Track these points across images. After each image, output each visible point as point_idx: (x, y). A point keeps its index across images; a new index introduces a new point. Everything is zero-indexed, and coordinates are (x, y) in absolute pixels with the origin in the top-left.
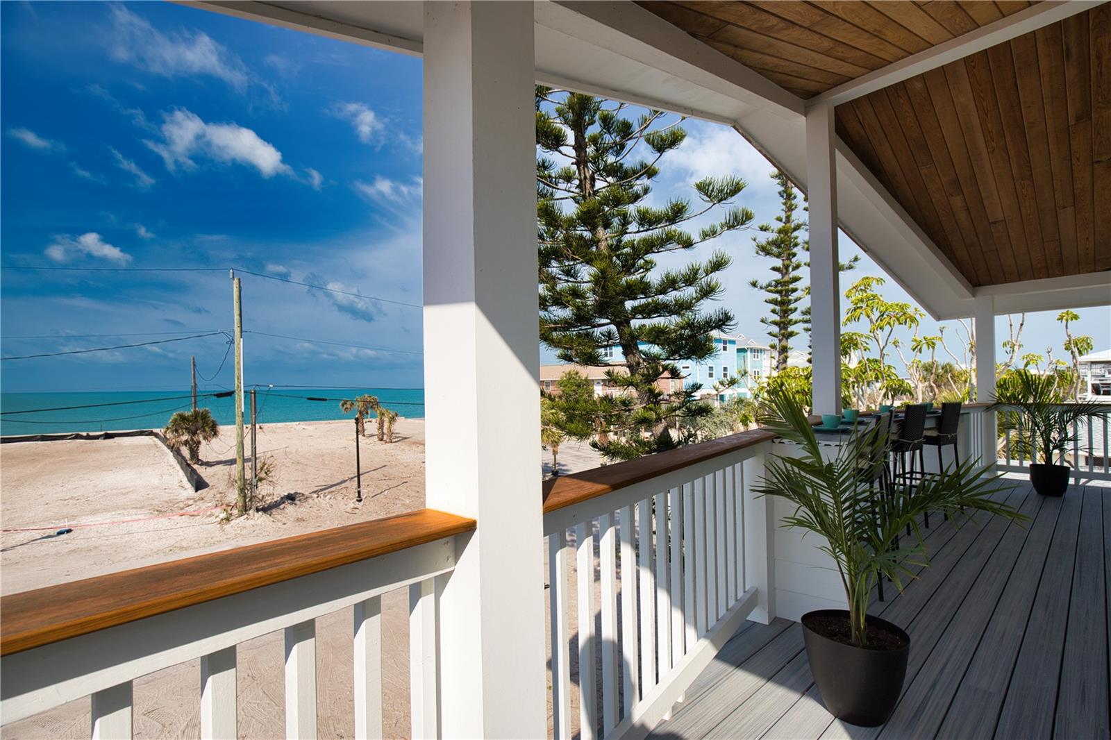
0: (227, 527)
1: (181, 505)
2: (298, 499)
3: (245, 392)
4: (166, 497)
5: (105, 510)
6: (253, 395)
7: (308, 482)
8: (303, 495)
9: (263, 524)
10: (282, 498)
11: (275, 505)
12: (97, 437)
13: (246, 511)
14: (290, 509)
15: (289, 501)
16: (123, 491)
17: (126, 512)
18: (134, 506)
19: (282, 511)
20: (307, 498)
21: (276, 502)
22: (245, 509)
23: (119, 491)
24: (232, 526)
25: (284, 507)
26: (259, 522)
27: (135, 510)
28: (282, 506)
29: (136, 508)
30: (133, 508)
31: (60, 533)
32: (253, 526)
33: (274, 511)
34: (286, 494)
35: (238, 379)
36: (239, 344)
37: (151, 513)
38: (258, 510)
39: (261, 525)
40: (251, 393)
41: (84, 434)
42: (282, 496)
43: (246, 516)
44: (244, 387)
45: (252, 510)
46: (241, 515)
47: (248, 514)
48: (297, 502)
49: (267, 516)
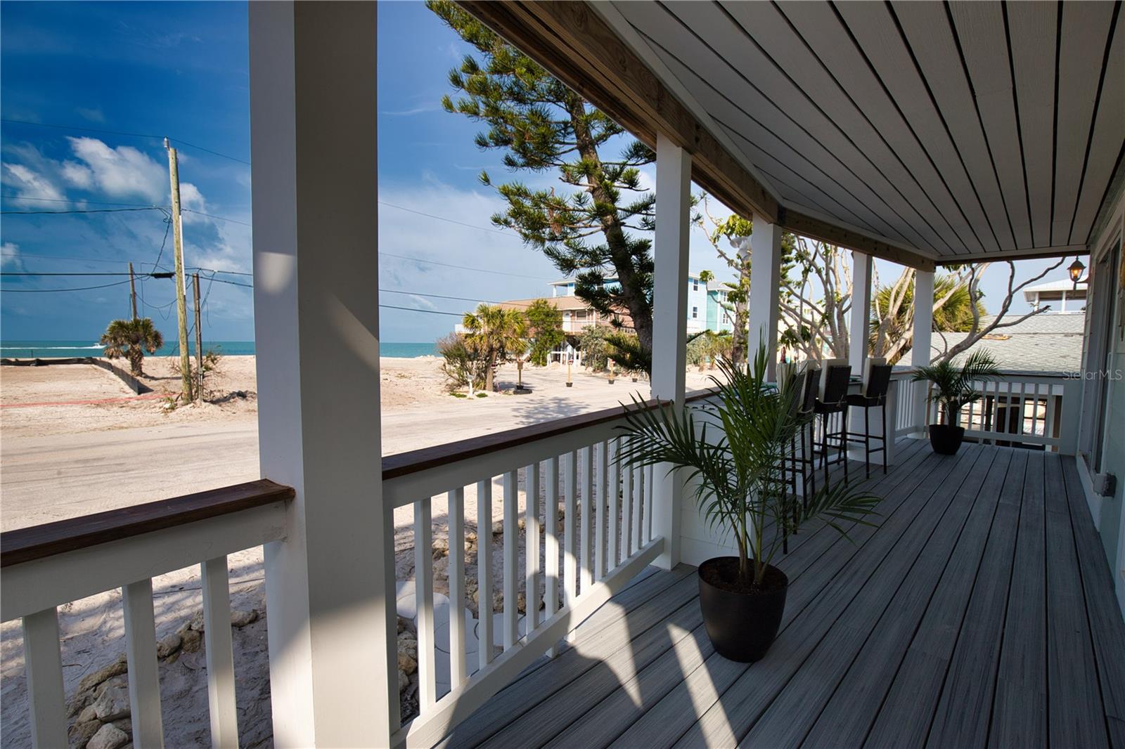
0: (172, 415)
1: (122, 402)
3: (186, 275)
4: (105, 397)
5: (36, 404)
6: (195, 279)
9: (211, 412)
13: (192, 400)
14: (240, 404)
15: (240, 397)
16: (57, 394)
17: (59, 406)
21: (225, 397)
22: (191, 398)
23: (52, 394)
24: (177, 414)
25: (234, 402)
26: (207, 410)
27: (70, 405)
29: (71, 403)
30: (68, 403)
32: (200, 413)
34: (236, 391)
35: (178, 259)
36: (177, 221)
38: (204, 401)
39: (209, 413)
40: (194, 277)
41: (13, 360)
42: (232, 393)
43: (192, 404)
44: (185, 269)
45: (198, 400)
46: (187, 404)
47: (195, 403)
48: (249, 398)
49: (214, 405)
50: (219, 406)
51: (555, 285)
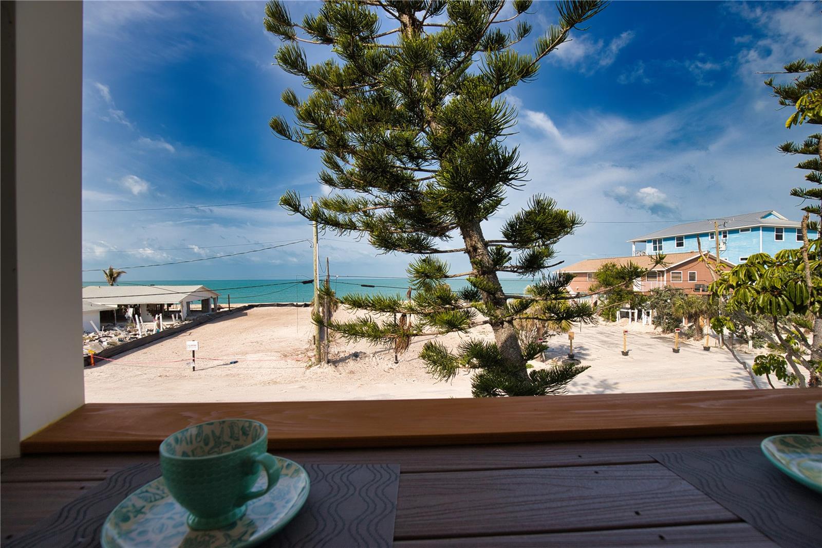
1: (299, 353)
2: (360, 356)
3: (320, 280)
4: (297, 346)
5: (262, 351)
8: (365, 353)
9: (328, 373)
10: (350, 355)
11: (343, 360)
12: (300, 306)
13: (320, 362)
14: (351, 364)
15: (353, 358)
16: (281, 340)
17: (269, 353)
18: (277, 350)
19: (346, 364)
20: (366, 355)
21: (345, 357)
22: (320, 361)
24: (311, 371)
25: (349, 361)
28: (347, 361)
29: (277, 352)
30: (275, 352)
31: (231, 363)
33: (340, 364)
34: (354, 352)
35: (315, 271)
37: (280, 356)
38: (329, 362)
39: (325, 373)
40: (324, 281)
41: (295, 303)
42: (351, 353)
43: (319, 365)
44: (319, 277)
45: (323, 362)
46: (317, 365)
47: (321, 365)
48: (358, 359)
49: (333, 366)
50: (336, 367)
51: (634, 242)
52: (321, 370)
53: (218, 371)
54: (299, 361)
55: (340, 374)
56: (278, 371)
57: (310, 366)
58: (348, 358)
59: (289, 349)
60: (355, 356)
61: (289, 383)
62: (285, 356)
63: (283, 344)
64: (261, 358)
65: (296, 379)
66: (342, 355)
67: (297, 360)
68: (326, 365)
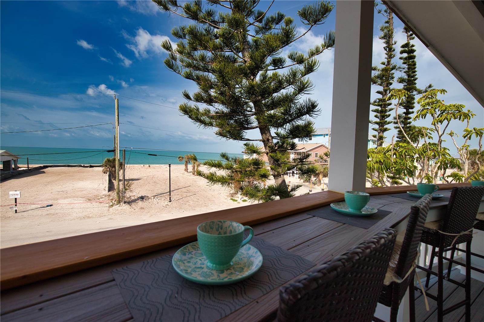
1: (99, 197)
2: (145, 199)
4: (96, 193)
5: (70, 197)
6: (124, 152)
7: (154, 191)
8: (148, 197)
11: (134, 201)
12: (87, 167)
13: (120, 202)
16: (82, 190)
17: (77, 199)
18: (82, 196)
20: (149, 198)
23: (80, 190)
27: (81, 198)
29: (82, 197)
30: (80, 197)
31: (47, 206)
35: (117, 144)
36: (117, 129)
37: (86, 200)
38: (125, 203)
44: (120, 148)
45: (122, 203)
46: (117, 205)
47: (120, 204)
48: (144, 200)
49: (129, 205)
50: (130, 205)
52: (121, 208)
53: (39, 212)
54: (101, 203)
55: (135, 210)
56: (88, 210)
57: (112, 206)
58: (138, 199)
59: (90, 195)
60: (141, 199)
61: (99, 217)
62: (90, 200)
63: (84, 192)
64: (71, 202)
65: (103, 214)
66: (133, 198)
67: (100, 203)
68: (124, 205)
